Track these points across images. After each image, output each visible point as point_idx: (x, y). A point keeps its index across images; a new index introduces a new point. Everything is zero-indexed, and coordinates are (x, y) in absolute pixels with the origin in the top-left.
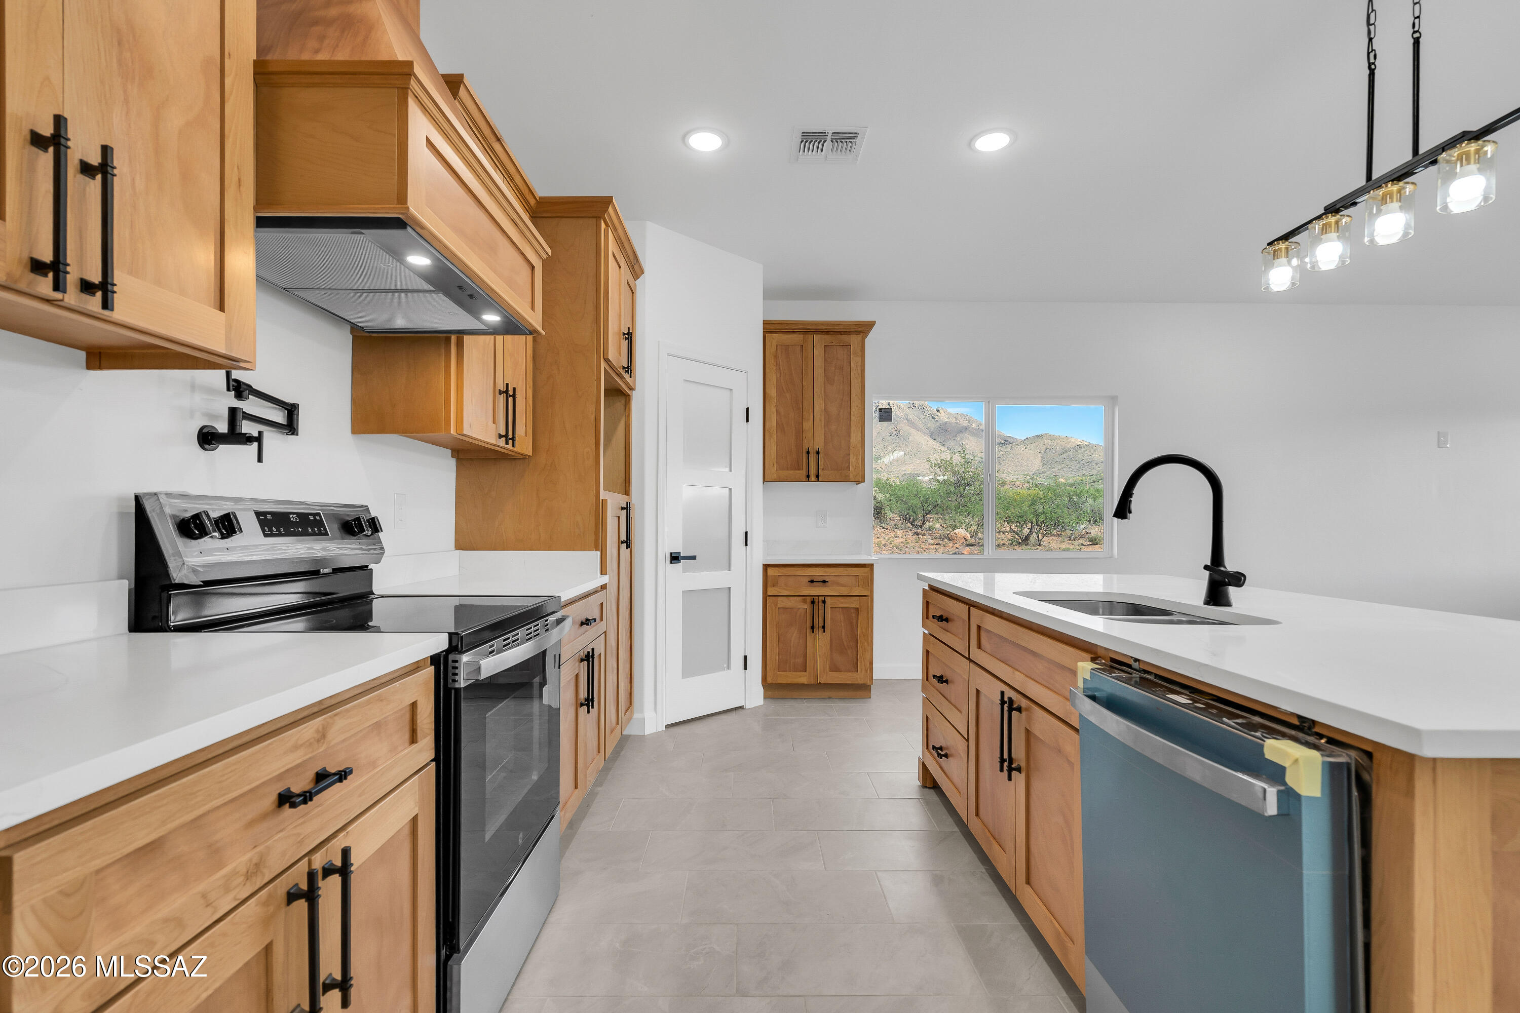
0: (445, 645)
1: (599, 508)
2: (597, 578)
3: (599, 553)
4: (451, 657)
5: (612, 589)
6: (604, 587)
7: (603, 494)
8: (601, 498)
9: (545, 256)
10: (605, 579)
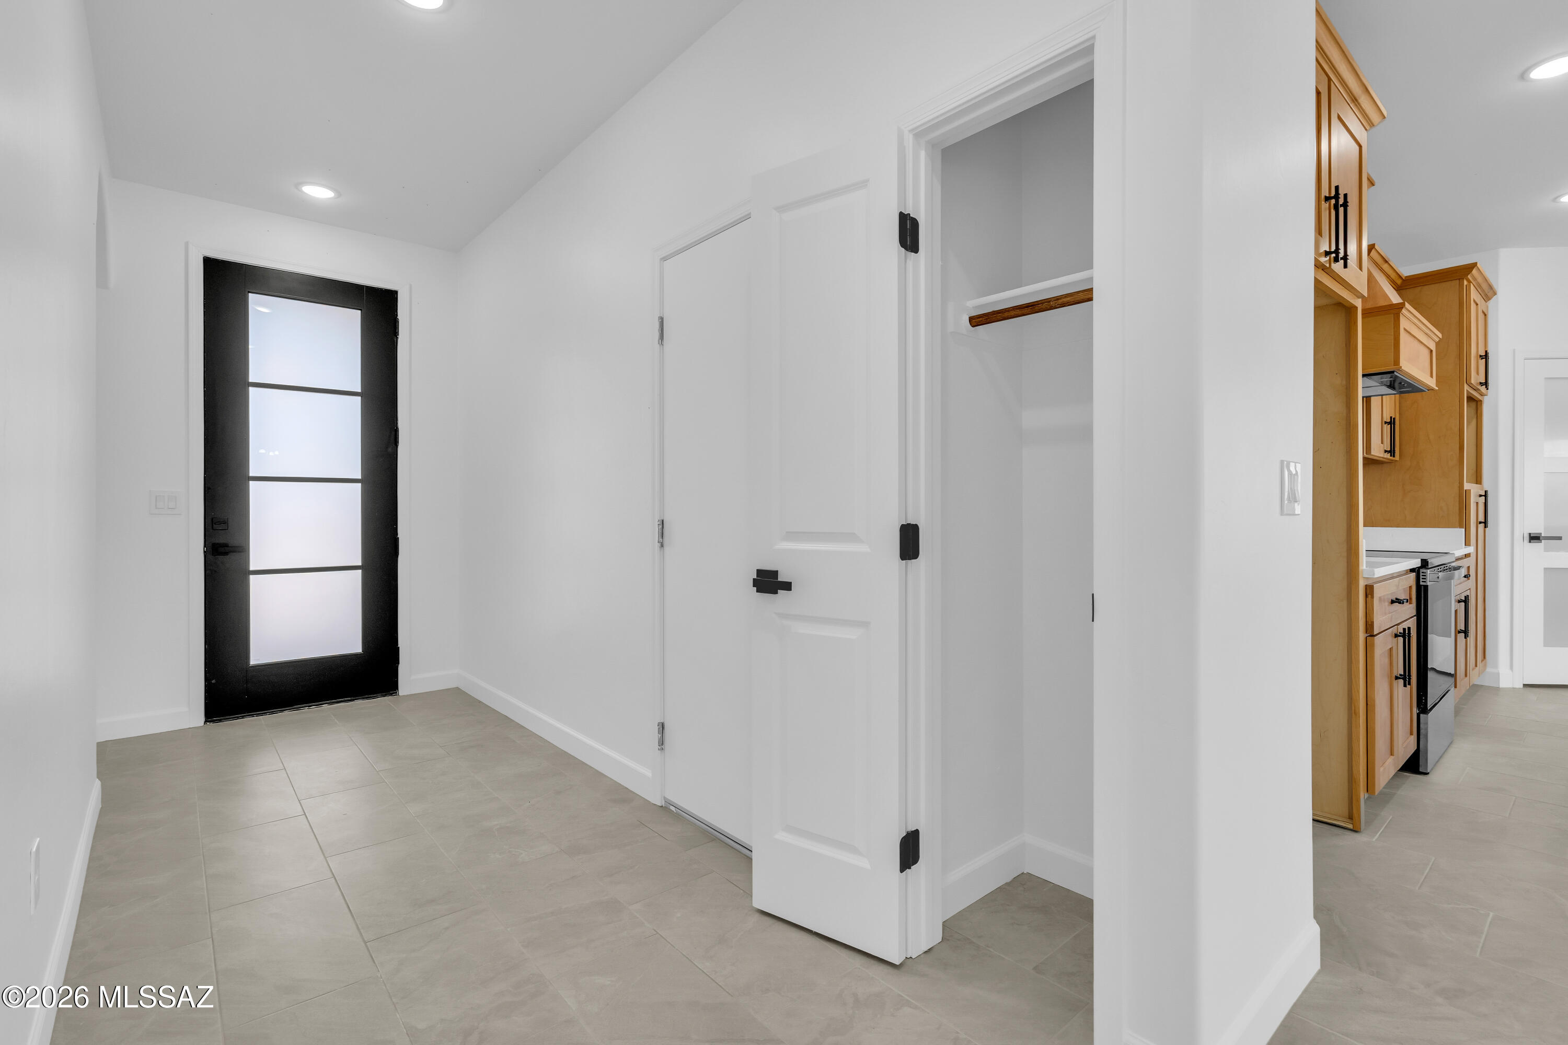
0: (1419, 565)
1: (1463, 498)
2: (1462, 548)
3: (1464, 530)
4: (1422, 570)
5: (1473, 557)
6: (1467, 556)
7: (1467, 486)
8: (1465, 489)
9: (1437, 340)
10: (1471, 549)
